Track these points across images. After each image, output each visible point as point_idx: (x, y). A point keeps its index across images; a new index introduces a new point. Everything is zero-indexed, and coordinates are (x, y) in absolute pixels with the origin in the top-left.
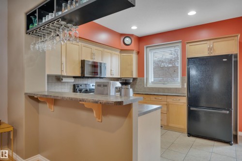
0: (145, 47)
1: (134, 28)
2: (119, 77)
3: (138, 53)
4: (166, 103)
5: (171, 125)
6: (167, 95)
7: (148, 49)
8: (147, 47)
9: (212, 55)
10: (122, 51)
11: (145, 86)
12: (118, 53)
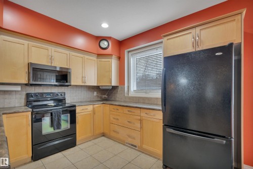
0: (126, 51)
1: (105, 25)
2: (96, 85)
3: (119, 58)
4: (139, 118)
5: (145, 146)
6: (140, 108)
7: (130, 54)
8: (129, 52)
9: (198, 49)
10: (99, 55)
11: (126, 95)
12: (94, 58)
